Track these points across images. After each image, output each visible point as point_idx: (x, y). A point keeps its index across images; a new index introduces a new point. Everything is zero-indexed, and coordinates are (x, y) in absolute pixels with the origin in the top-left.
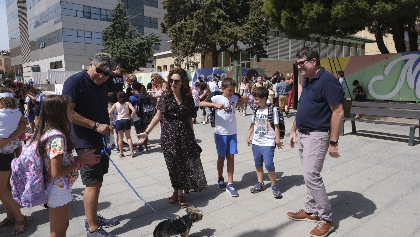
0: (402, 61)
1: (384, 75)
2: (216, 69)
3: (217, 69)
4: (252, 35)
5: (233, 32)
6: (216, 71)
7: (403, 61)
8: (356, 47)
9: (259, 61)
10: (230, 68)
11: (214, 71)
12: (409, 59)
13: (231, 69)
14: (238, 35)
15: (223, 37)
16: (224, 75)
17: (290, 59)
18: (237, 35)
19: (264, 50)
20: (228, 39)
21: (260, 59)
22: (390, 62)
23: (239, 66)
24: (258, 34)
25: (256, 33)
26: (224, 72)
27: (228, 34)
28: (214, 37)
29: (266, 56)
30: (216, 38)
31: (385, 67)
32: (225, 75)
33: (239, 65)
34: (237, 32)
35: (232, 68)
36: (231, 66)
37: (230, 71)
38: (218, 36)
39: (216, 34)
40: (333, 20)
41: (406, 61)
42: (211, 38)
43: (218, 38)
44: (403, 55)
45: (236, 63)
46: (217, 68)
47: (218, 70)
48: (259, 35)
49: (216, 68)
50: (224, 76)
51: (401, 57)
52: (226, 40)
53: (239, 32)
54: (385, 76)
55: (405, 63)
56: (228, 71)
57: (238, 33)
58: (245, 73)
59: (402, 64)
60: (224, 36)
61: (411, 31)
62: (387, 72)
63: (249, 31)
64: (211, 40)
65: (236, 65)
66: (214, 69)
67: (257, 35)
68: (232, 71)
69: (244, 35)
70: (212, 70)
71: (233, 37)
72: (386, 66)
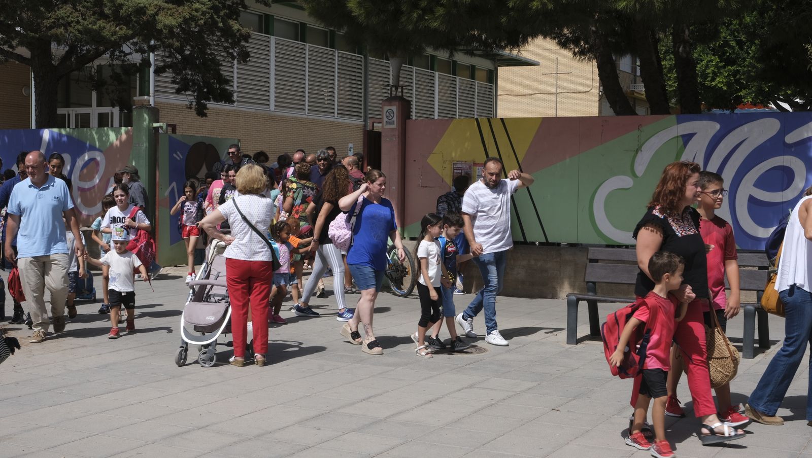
0: (679, 138)
1: (634, 175)
2: (56, 136)
3: (60, 135)
4: (202, 22)
5: (142, 8)
6: (55, 141)
7: (681, 139)
8: (473, 77)
9: (201, 111)
10: (118, 133)
11: (49, 143)
12: (695, 134)
13: (124, 137)
14: (159, 18)
15: (99, 20)
16: (92, 160)
17: (272, 107)
18: (157, 18)
19: (221, 75)
20: (121, 29)
21: (205, 107)
22: (647, 140)
23: (157, 128)
24: (219, 20)
25: (212, 17)
26: (92, 148)
27: (121, 11)
28: (63, 18)
29: (227, 97)
30: (72, 22)
31: (637, 152)
32: (99, 159)
33: (155, 125)
34: (156, 10)
35: (127, 133)
36: (123, 129)
37: (118, 143)
38: (77, 14)
39: (69, 8)
40: (512, 13)
41: (687, 138)
42: (49, 18)
43: (78, 22)
44: (679, 122)
45: (146, 116)
46: (63, 132)
47: (65, 139)
48: (221, 25)
49: (56, 130)
50: (92, 163)
51: (675, 127)
52: (115, 33)
53: (160, 9)
54: (638, 177)
55: (685, 144)
56: (112, 144)
57: (157, 14)
58: (178, 153)
59: (679, 147)
60: (103, 16)
61: (680, 54)
62: (640, 169)
63: (197, 10)
64: (50, 28)
65: (146, 123)
66: (46, 134)
67: (217, 22)
68: (127, 145)
69: (180, 20)
70: (41, 138)
71: (139, 24)
72: (637, 150)
